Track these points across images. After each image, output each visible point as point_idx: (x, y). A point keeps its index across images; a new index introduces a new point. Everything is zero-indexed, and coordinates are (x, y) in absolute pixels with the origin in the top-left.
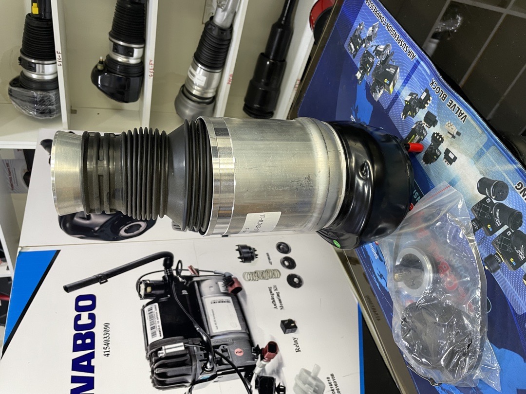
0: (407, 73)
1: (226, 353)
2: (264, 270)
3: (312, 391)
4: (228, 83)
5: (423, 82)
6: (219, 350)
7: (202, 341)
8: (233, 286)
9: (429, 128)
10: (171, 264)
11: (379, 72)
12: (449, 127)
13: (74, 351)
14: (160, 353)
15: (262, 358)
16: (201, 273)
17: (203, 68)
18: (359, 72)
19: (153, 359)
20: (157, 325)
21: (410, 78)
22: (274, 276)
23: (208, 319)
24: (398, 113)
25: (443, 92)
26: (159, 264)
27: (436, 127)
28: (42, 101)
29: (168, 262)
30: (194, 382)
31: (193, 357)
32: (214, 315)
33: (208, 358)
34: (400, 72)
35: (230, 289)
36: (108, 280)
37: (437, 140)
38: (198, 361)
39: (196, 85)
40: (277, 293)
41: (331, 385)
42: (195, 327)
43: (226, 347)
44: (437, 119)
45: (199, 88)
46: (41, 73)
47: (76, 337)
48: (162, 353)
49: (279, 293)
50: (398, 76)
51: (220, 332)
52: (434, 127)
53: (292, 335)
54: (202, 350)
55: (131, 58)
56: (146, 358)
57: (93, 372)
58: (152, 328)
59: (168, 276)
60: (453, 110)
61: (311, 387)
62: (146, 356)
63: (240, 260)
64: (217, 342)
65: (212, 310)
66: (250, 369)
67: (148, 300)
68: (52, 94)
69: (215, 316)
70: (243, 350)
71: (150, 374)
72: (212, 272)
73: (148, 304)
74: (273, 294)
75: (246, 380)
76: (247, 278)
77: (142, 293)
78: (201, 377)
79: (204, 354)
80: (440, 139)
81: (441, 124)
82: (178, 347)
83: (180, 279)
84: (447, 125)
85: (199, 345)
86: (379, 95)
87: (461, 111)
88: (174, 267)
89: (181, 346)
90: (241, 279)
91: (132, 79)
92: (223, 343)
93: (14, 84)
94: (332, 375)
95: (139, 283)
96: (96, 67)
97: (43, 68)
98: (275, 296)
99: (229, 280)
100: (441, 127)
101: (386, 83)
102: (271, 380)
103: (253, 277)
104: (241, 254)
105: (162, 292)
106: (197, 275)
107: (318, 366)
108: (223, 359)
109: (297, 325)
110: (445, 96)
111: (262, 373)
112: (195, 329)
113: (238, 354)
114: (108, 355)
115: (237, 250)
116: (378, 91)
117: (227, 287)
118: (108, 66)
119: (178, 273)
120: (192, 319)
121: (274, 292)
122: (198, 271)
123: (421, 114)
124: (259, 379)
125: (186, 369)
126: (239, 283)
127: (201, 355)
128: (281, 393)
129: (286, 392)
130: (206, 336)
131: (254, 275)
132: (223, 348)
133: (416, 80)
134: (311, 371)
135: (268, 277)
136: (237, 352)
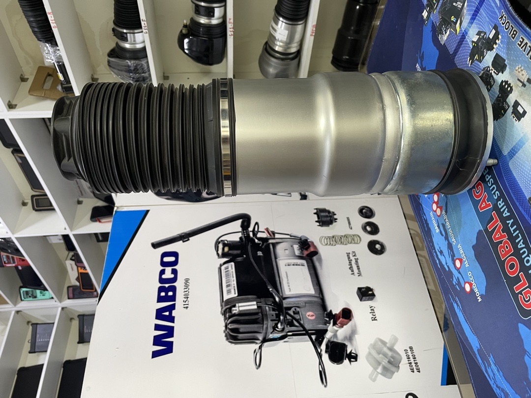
0: (474, 6)
1: (297, 315)
2: (343, 234)
3: (387, 362)
4: (311, 35)
5: (492, 17)
6: (291, 312)
7: (275, 302)
8: (309, 250)
9: (497, 74)
10: (249, 226)
11: (446, 7)
12: (519, 72)
13: (158, 301)
14: (233, 310)
15: (335, 324)
16: (277, 236)
17: (285, 21)
18: (425, 11)
19: (227, 315)
20: (233, 283)
21: (478, 13)
22: (353, 242)
23: (281, 281)
24: (464, 59)
25: (513, 28)
26: (237, 225)
27: (504, 73)
28: (136, 70)
29: (245, 224)
30: (265, 340)
31: (264, 316)
32: (287, 276)
33: (280, 318)
34: (467, 6)
35: (306, 253)
36: (190, 238)
37: (505, 90)
38: (269, 321)
39: (278, 40)
40: (355, 259)
41: (409, 358)
42: (269, 287)
43: (298, 309)
44: (506, 63)
45: (281, 44)
46: (133, 42)
47: (161, 289)
48: (236, 310)
49: (357, 259)
50: (465, 11)
51: (292, 295)
52: (502, 73)
53: (369, 303)
54: (274, 310)
55: (213, 18)
56: (221, 313)
57: (173, 322)
58: (228, 286)
59: (245, 237)
60: (525, 50)
61: (386, 357)
62: (221, 311)
63: (318, 224)
64: (289, 304)
65: (286, 272)
66: (321, 334)
67: (225, 260)
68: (143, 62)
69: (289, 278)
70: (315, 314)
71: (224, 328)
72: (288, 235)
73: (225, 263)
74: (351, 260)
75: (317, 343)
76: (324, 242)
77: (220, 252)
78: (271, 336)
79: (276, 314)
80: (509, 89)
81: (510, 69)
82: (251, 306)
83: (256, 241)
84: (516, 70)
85: (271, 305)
86: (445, 37)
88: (251, 229)
89: (254, 305)
90: (317, 243)
91: (215, 40)
92: (295, 305)
93: (111, 54)
94: (411, 348)
95: (217, 243)
96: (181, 31)
97: (134, 37)
98: (353, 262)
99: (305, 244)
100: (510, 73)
101: (453, 21)
102: (343, 347)
103: (330, 242)
104: (318, 217)
105: (238, 252)
106: (273, 237)
107: (395, 337)
108: (294, 321)
109: (375, 293)
110: (515, 33)
111: (334, 338)
112: (269, 289)
113: (310, 317)
114: (187, 307)
115: (315, 213)
116: (444, 33)
117: (302, 251)
118: (192, 30)
119: (255, 235)
120: (265, 279)
121: (352, 258)
122: (274, 233)
123: (489, 58)
124: (329, 344)
125: (258, 327)
126: (315, 247)
127: (273, 315)
128: (352, 360)
129: (358, 360)
130: (278, 297)
131: (331, 240)
132: (294, 310)
133: (485, 14)
134: (387, 341)
135: (347, 243)
136: (308, 316)
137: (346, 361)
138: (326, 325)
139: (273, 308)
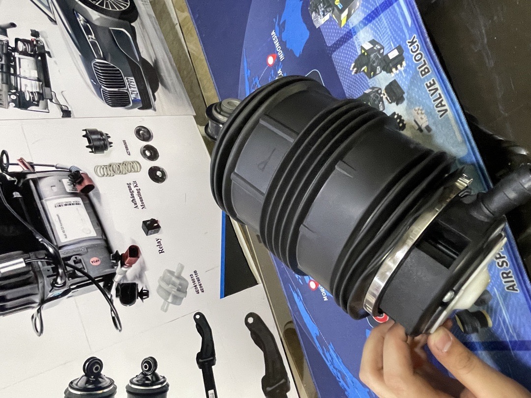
1: (79, 264)
2: (121, 162)
3: (175, 290)
6: (71, 262)
7: (48, 254)
8: (82, 184)
9: (391, 103)
12: (418, 113)
15: (123, 265)
16: (37, 169)
21: (377, 16)
22: (133, 170)
23: (53, 227)
24: (347, 61)
25: (425, 64)
30: (43, 301)
31: (37, 274)
32: (60, 221)
33: (58, 272)
35: (79, 188)
38: (45, 278)
40: (137, 190)
41: (194, 282)
42: (37, 238)
44: (405, 96)
49: (140, 189)
50: (358, 5)
51: (70, 241)
53: (156, 236)
54: (48, 264)
60: (432, 95)
61: (175, 286)
63: (90, 150)
64: (68, 253)
65: (58, 215)
66: (108, 279)
69: (62, 222)
70: (101, 258)
72: (53, 166)
74: (133, 192)
75: (105, 290)
76: (100, 172)
78: (50, 295)
79: (52, 268)
80: (401, 125)
81: (408, 104)
82: (15, 265)
83: (8, 177)
84: (415, 110)
85: (44, 259)
86: (322, 20)
87: (442, 100)
89: (20, 263)
90: (92, 175)
92: (74, 253)
94: (195, 272)
98: (135, 194)
99: (76, 177)
101: (337, 6)
102: (134, 286)
103: (107, 172)
104: (89, 141)
106: (32, 171)
107: (181, 265)
108: (76, 271)
109: (160, 224)
110: (426, 70)
111: (123, 280)
112: (38, 240)
113: (94, 264)
115: (84, 136)
116: (321, 13)
117: (74, 186)
119: (4, 170)
120: (30, 228)
121: (134, 189)
122: (32, 165)
123: (383, 80)
124: (120, 288)
125: (31, 288)
126: (90, 180)
127: (48, 271)
128: (144, 297)
129: (150, 296)
130: (52, 247)
131: (108, 169)
132: (75, 259)
133: (386, 25)
134: (175, 271)
135: (127, 172)
136: (92, 262)
137: (139, 300)
138: (113, 268)
139: (47, 262)
